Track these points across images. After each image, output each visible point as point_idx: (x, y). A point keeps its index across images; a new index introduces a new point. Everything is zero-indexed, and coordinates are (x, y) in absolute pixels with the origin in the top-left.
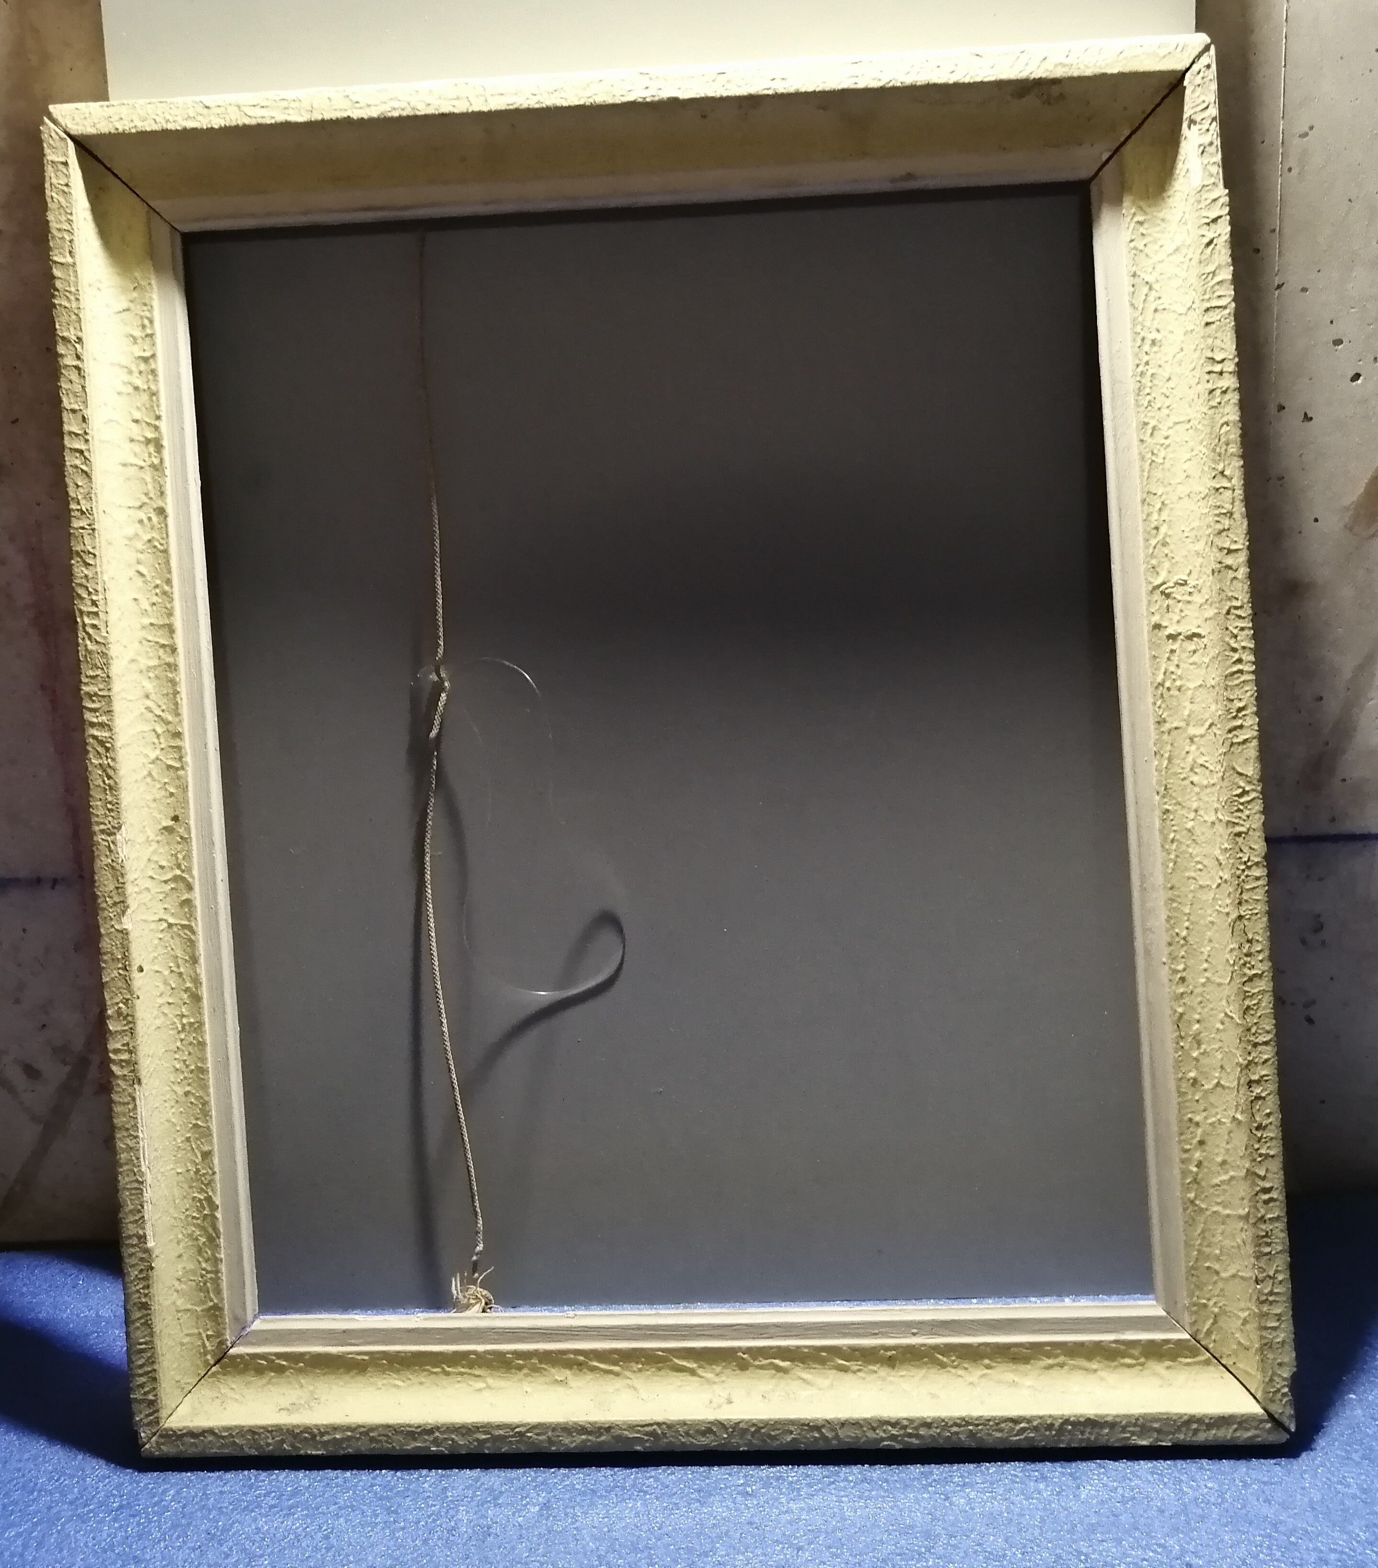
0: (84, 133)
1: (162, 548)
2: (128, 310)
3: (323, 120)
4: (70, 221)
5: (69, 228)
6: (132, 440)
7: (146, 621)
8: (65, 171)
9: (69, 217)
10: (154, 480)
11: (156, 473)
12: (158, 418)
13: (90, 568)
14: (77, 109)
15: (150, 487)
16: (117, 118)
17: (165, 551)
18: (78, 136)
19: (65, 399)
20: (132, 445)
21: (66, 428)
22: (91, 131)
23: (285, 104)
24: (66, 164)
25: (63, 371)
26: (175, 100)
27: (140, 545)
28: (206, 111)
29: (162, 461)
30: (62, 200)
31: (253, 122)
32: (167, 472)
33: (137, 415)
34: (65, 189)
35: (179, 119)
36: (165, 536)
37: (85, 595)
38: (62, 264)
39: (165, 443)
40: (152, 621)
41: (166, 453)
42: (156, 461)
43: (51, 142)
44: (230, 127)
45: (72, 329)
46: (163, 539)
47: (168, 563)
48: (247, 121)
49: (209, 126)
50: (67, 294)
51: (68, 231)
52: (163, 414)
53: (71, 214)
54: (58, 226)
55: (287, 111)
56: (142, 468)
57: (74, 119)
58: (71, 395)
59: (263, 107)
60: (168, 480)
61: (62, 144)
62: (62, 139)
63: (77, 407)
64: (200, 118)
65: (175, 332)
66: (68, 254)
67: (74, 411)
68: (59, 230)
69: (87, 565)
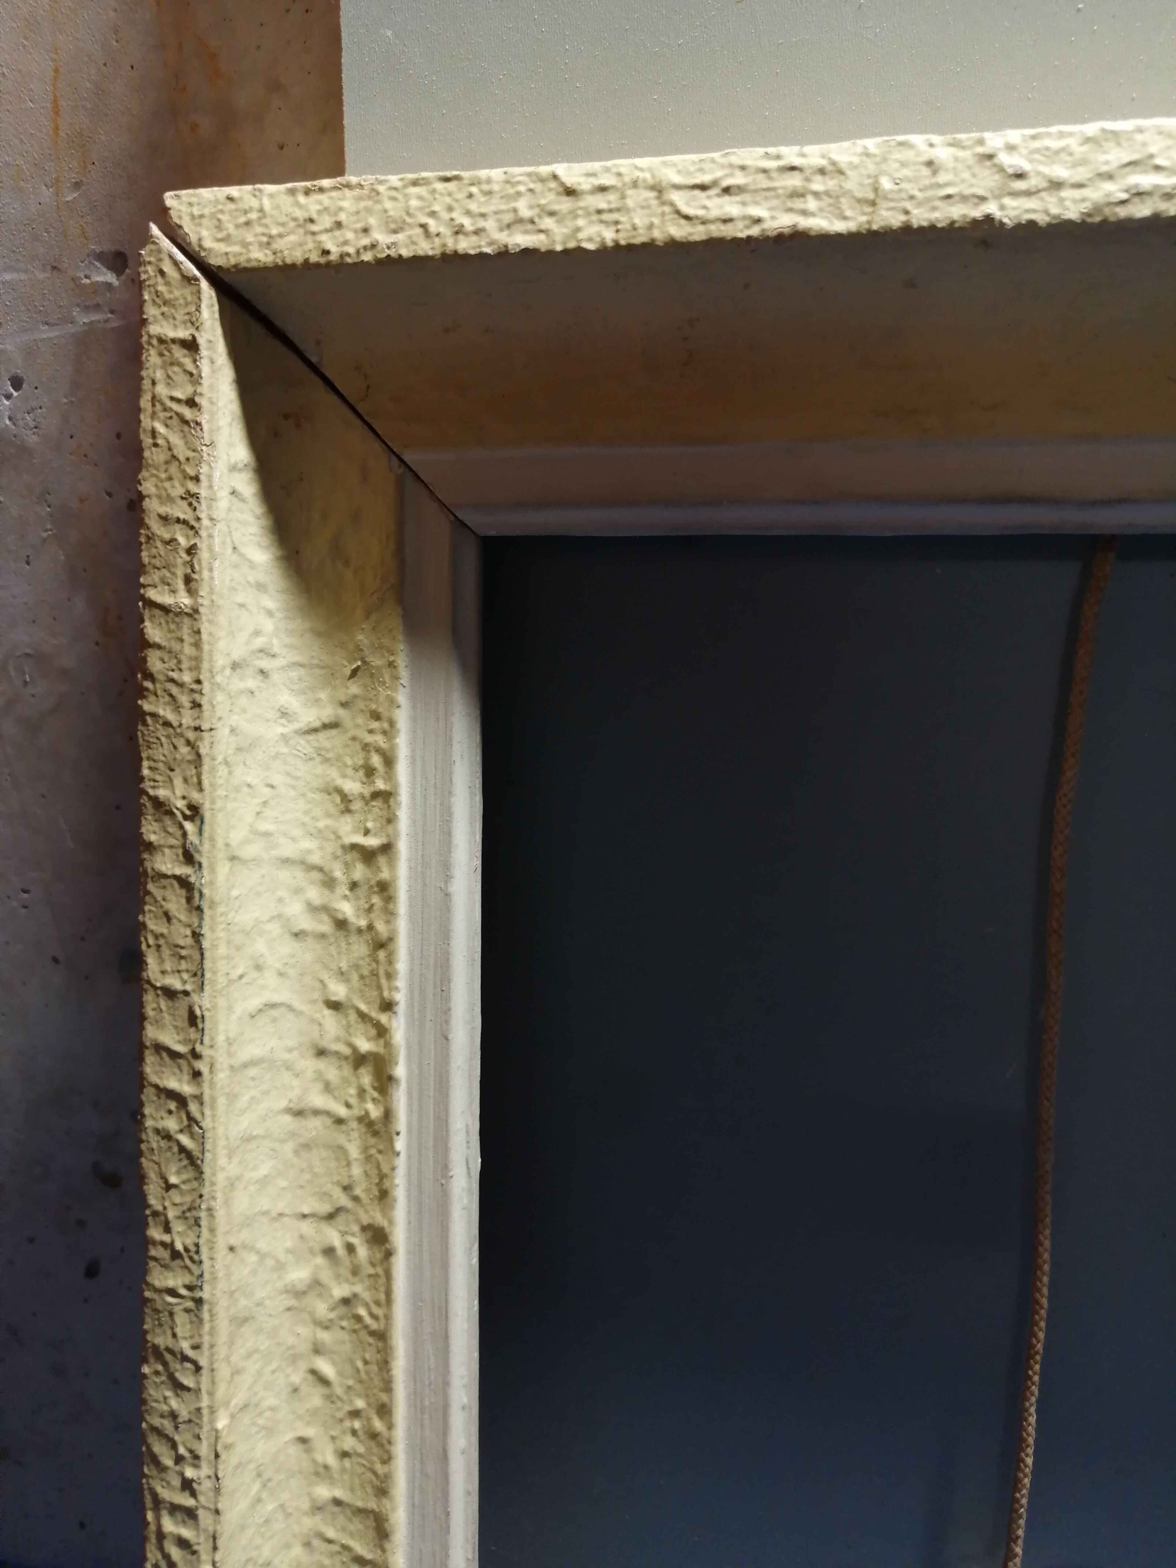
0: (242, 260)
1: (374, 1325)
2: (333, 725)
3: (907, 229)
4: (191, 498)
5: (187, 515)
6: (321, 1053)
7: (324, 1492)
8: (190, 367)
9: (192, 486)
10: (368, 1158)
11: (372, 1141)
12: (388, 1006)
13: (186, 1395)
14: (230, 199)
15: (357, 1171)
16: (327, 221)
17: (382, 1336)
18: (227, 271)
19: (151, 960)
20: (322, 1064)
21: (151, 1033)
22: (260, 256)
23: (794, 181)
24: (191, 346)
25: (151, 887)
26: (483, 173)
27: (322, 1309)
28: (565, 205)
29: (388, 1115)
30: (176, 440)
31: (698, 233)
32: (400, 1144)
33: (339, 991)
34: (187, 413)
35: (490, 224)
36: (382, 1297)
37: (168, 1462)
38: (165, 609)
39: (400, 1071)
40: (339, 1493)
41: (401, 1099)
42: (375, 1112)
43: (161, 288)
44: (630, 247)
45: (178, 782)
46: (378, 1303)
47: (385, 1364)
48: (678, 231)
49: (572, 245)
50: (175, 690)
51: (185, 522)
52: (400, 997)
53: (196, 479)
54: (163, 510)
55: (798, 204)
56: (340, 1121)
57: (219, 227)
58: (166, 952)
59: (727, 190)
60: (401, 1163)
61: (187, 292)
62: (189, 280)
63: (178, 985)
64: (548, 223)
65: (445, 791)
66: (180, 585)
67: (170, 993)
68: (165, 519)
69: (178, 1387)
